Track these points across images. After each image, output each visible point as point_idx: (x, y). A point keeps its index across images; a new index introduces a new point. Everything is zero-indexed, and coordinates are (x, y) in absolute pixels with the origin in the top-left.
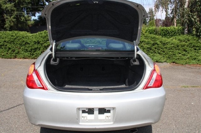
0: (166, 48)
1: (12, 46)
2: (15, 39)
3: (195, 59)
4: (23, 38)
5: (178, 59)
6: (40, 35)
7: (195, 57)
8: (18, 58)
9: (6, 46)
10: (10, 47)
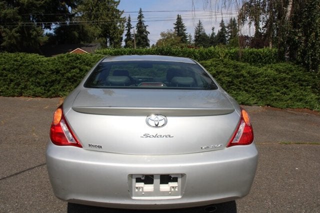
0: (257, 82)
1: (15, 77)
2: (21, 65)
3: (301, 100)
4: (33, 64)
5: (276, 99)
6: (60, 60)
7: (301, 97)
8: (25, 96)
9: (6, 76)
10: (12, 78)
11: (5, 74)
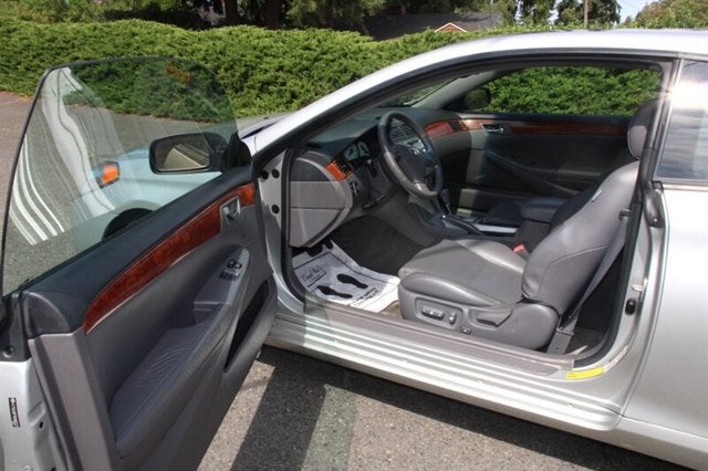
1: (303, 87)
2: (316, 60)
4: (345, 55)
9: (284, 84)
10: (296, 89)
11: (280, 80)
